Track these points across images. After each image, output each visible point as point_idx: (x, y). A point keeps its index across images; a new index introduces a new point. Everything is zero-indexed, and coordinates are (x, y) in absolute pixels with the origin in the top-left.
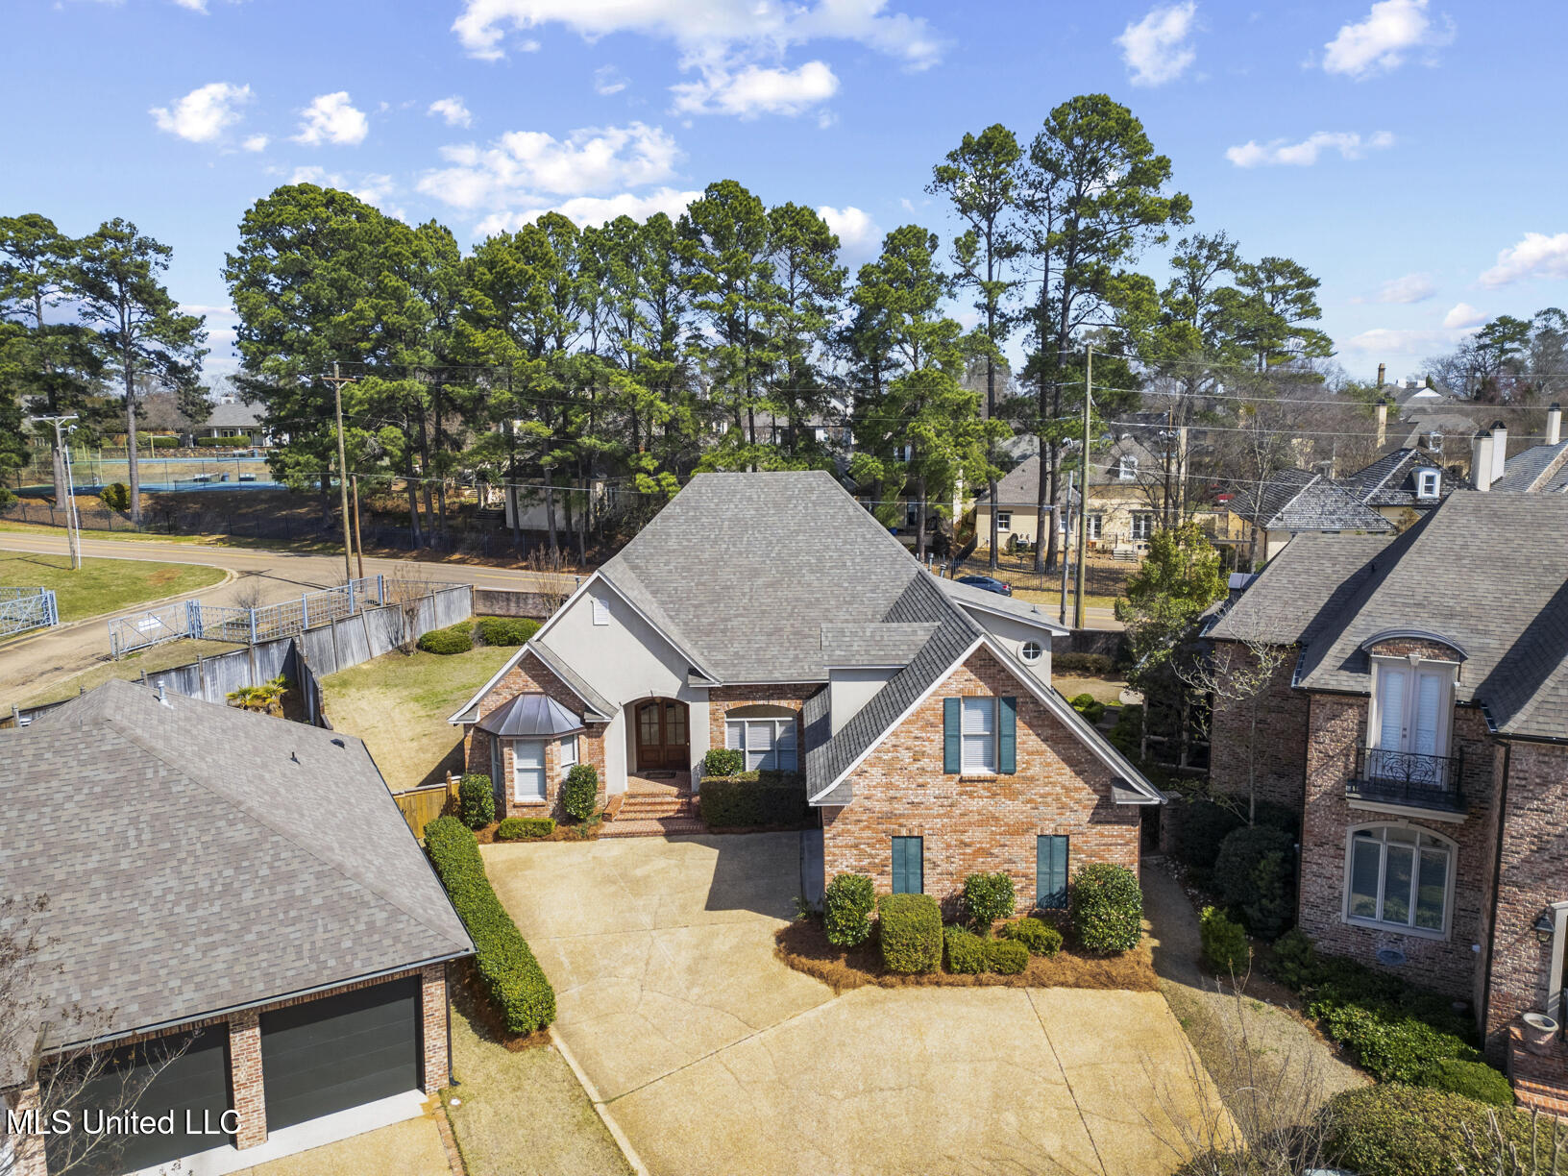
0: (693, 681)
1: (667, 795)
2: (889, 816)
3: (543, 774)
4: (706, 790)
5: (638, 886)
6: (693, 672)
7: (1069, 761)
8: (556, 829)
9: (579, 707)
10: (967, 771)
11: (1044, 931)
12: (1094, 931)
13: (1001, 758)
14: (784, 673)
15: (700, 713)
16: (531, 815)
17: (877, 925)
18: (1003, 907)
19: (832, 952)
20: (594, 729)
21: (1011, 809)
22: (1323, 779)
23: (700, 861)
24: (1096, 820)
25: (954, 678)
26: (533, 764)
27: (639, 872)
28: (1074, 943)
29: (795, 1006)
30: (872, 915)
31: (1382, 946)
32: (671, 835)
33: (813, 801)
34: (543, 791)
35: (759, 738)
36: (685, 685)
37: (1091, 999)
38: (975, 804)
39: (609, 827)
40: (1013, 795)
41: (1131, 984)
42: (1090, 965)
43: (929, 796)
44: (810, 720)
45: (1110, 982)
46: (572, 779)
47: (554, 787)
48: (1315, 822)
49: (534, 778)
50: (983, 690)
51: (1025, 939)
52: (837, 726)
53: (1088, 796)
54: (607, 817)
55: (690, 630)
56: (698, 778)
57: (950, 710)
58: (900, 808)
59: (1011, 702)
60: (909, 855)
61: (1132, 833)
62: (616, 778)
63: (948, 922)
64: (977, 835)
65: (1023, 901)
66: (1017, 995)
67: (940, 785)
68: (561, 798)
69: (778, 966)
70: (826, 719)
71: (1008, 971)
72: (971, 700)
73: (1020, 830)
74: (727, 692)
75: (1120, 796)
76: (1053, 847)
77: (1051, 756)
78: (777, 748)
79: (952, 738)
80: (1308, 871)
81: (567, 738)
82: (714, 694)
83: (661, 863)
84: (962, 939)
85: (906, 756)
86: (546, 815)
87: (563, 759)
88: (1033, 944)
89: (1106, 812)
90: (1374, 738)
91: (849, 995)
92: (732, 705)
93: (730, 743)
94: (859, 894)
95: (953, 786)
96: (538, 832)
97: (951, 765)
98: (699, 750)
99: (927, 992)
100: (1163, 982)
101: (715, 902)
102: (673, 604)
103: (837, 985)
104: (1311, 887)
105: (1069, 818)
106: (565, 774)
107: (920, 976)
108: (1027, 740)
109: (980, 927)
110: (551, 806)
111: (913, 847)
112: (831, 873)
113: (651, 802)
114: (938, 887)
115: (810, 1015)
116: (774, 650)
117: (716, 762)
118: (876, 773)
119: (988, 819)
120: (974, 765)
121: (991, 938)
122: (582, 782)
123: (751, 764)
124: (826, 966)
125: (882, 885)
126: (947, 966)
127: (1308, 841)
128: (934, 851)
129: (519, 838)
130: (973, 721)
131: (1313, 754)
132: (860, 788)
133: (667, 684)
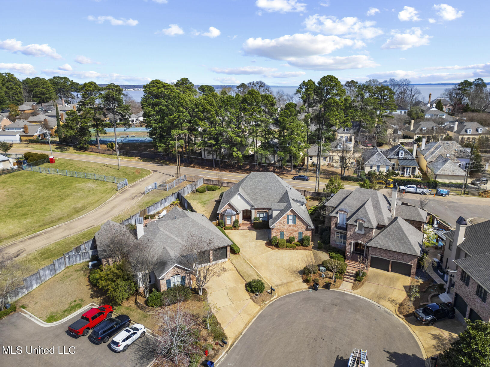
0: (252, 208)
1: (248, 223)
2: (280, 229)
3: (231, 220)
4: (254, 223)
5: (246, 237)
6: (252, 206)
7: (303, 223)
8: (233, 228)
9: (236, 211)
10: (290, 224)
11: (299, 244)
12: (305, 243)
13: (294, 222)
14: (265, 207)
15: (253, 212)
16: (229, 226)
17: (278, 242)
18: (293, 240)
19: (272, 245)
20: (238, 214)
21: (295, 229)
22: (333, 226)
23: (254, 233)
24: (306, 230)
25: (288, 212)
26: (229, 219)
27: (246, 235)
28: (302, 245)
29: (267, 251)
30: (277, 241)
31: (339, 246)
32: (249, 229)
33: (270, 227)
34: (231, 223)
35: (262, 216)
36: (251, 208)
37: (303, 251)
38: (291, 228)
39: (240, 228)
40: (295, 227)
41: (309, 250)
42: (304, 247)
43: (285, 227)
44: (270, 214)
45: (306, 250)
46: (235, 221)
47: (232, 222)
48: (332, 231)
49: (230, 221)
50: (292, 214)
51: (296, 244)
52: (273, 216)
53: (305, 227)
54: (240, 227)
55: (252, 199)
56: (253, 221)
57: (288, 216)
58: (281, 228)
59: (295, 216)
60: (282, 234)
61: (311, 232)
62: (241, 221)
63: (287, 242)
64: (291, 232)
65: (296, 240)
66: (295, 251)
67: (286, 226)
68: (234, 224)
69: (266, 247)
70: (272, 214)
71: (294, 248)
72: (290, 215)
73: (296, 231)
74: (257, 209)
75: (309, 227)
76: (300, 233)
77: (300, 222)
78: (264, 217)
79: (288, 220)
80: (331, 237)
81: (234, 215)
82: (255, 209)
83: (249, 233)
84: (288, 244)
85: (282, 222)
86: (231, 226)
87: (234, 218)
88: (297, 245)
89: (307, 229)
90: (338, 222)
91: (274, 250)
92: (258, 211)
93: (258, 216)
94: (276, 238)
95: (288, 226)
96: (231, 229)
97: (288, 223)
98: (253, 217)
99: (284, 250)
100: (313, 250)
101: (257, 239)
102: (249, 195)
103: (273, 249)
104: (331, 239)
105: (303, 230)
106: (234, 220)
107: (283, 248)
108: (297, 220)
109: (291, 243)
110: (232, 225)
111: (283, 233)
112: (272, 236)
113: (246, 225)
114: (286, 238)
115: (270, 252)
116: (264, 203)
117: (256, 219)
118: (278, 224)
119: (292, 230)
120: (291, 223)
121: (292, 244)
122: (236, 222)
123: (261, 219)
124: (272, 247)
125: (279, 237)
126: (286, 247)
127: (331, 233)
128: (285, 233)
129: (228, 229)
130: (291, 218)
131: (332, 223)
132: (276, 226)
133: (249, 208)
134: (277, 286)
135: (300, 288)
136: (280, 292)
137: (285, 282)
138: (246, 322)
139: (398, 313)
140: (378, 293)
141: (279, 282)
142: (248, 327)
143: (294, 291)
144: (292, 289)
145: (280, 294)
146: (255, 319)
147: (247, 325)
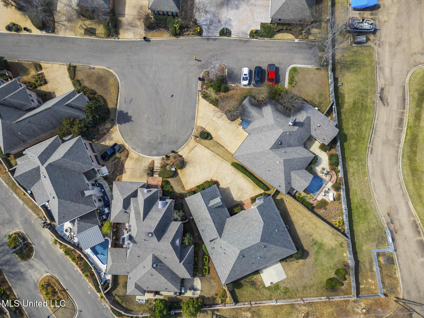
134: (196, 146)
135: (182, 150)
136: (192, 142)
137: (192, 151)
138: (199, 112)
139: (129, 150)
140: (140, 162)
141: (196, 149)
142: (197, 109)
143: (185, 146)
144: (187, 147)
145: (191, 140)
146: (196, 116)
147: (198, 110)
